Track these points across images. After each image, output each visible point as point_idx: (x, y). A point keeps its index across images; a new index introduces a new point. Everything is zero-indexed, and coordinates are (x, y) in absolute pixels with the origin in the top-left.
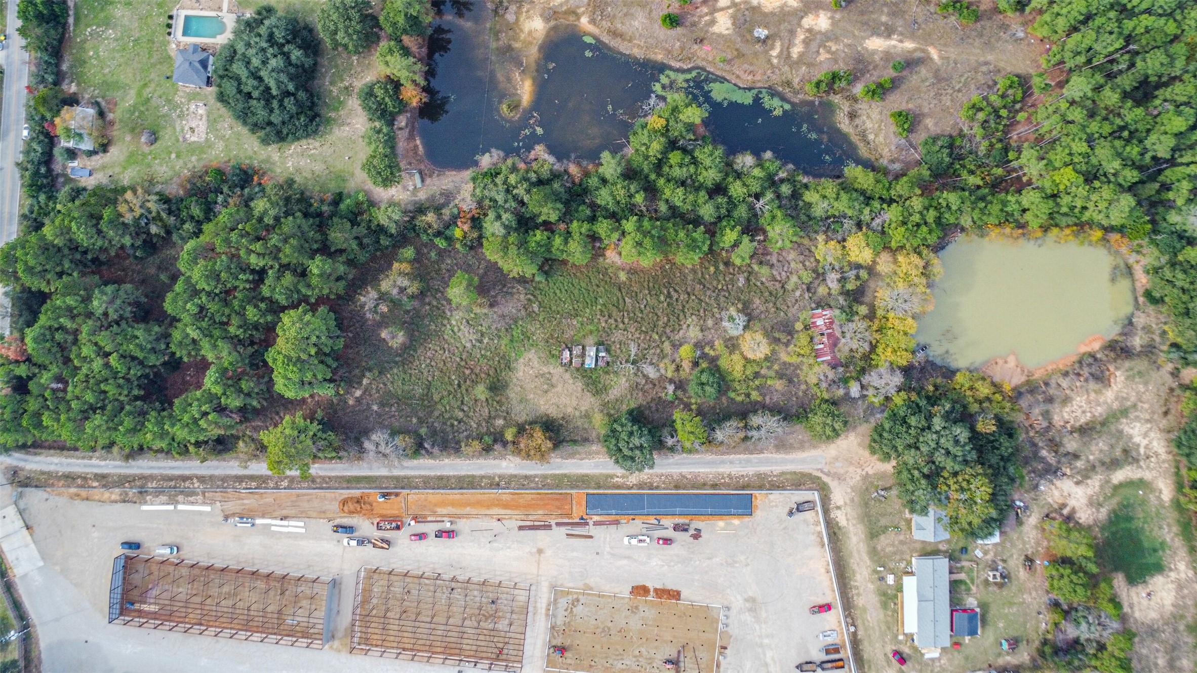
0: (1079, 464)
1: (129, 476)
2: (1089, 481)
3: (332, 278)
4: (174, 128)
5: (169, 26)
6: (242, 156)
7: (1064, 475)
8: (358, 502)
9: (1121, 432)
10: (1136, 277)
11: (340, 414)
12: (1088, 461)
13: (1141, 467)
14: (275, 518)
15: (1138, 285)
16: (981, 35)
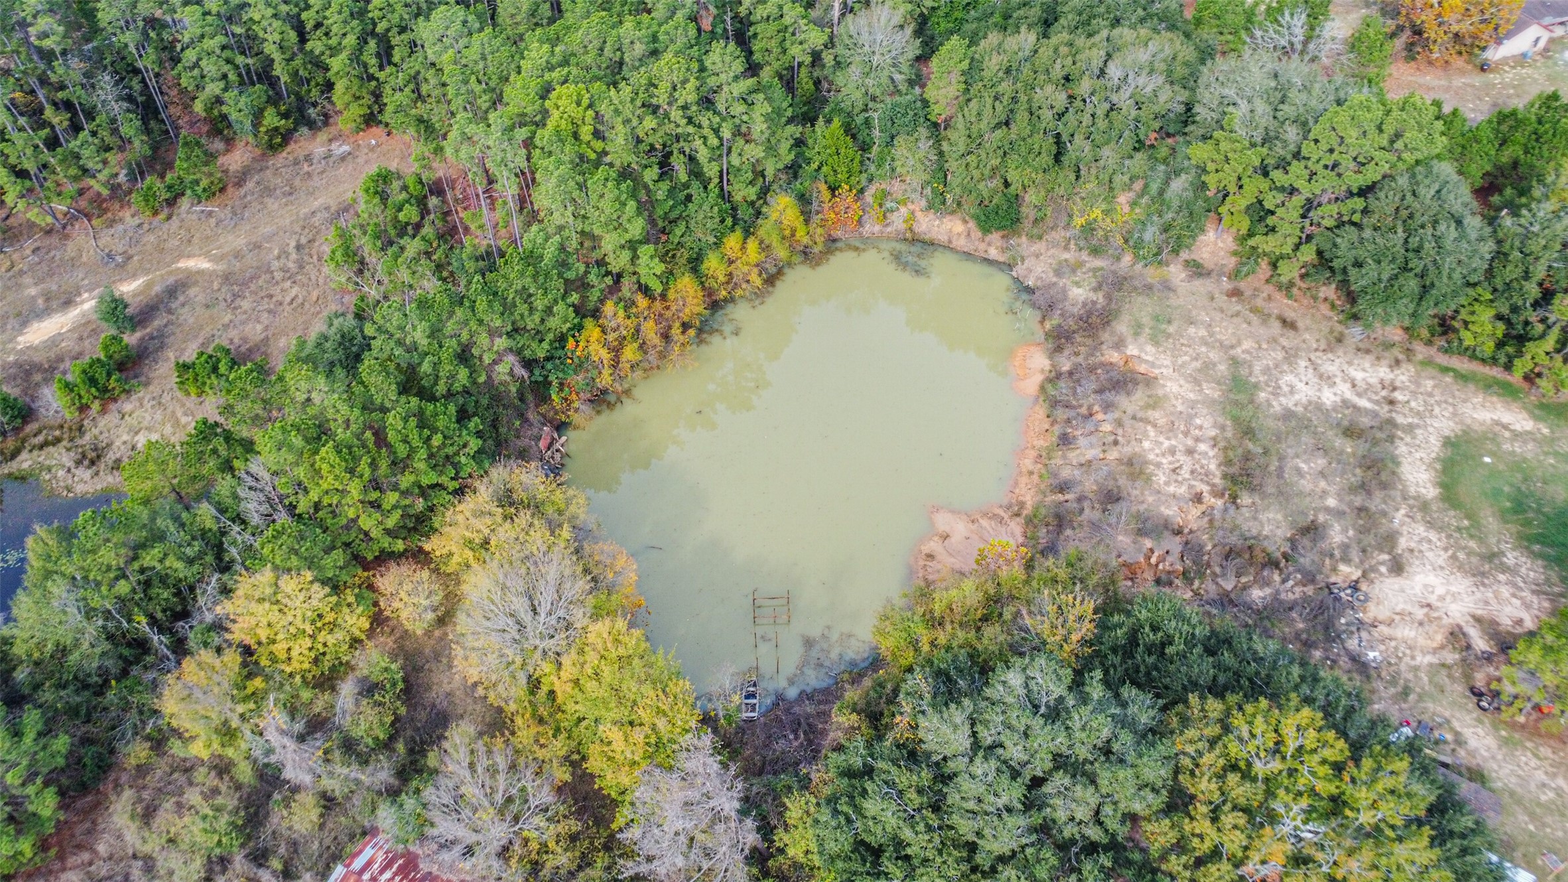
0: (1337, 535)
2: (1403, 543)
7: (1355, 587)
9: (1288, 415)
10: (943, 238)
12: (1339, 514)
13: (1410, 428)
15: (961, 243)
16: (268, 191)
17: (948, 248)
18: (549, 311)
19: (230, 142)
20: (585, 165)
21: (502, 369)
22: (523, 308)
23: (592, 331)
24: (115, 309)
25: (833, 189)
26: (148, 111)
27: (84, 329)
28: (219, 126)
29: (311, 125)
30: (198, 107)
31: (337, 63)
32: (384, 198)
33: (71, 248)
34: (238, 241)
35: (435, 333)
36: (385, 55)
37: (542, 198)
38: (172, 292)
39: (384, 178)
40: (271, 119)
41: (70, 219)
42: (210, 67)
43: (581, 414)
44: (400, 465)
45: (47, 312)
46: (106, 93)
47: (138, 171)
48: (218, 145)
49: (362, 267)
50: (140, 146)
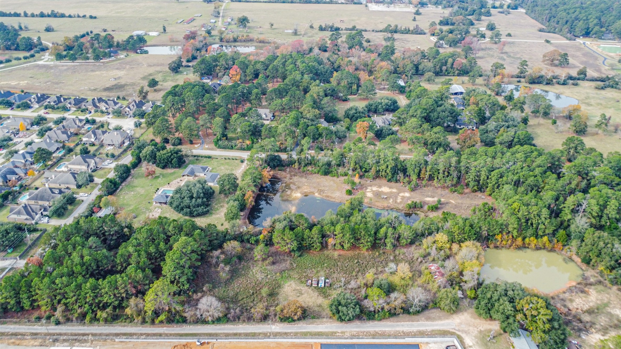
0: (597, 327)
12: (601, 325)
15: (578, 263)
16: (468, 197)
17: (576, 263)
18: (495, 229)
19: (467, 188)
20: (513, 214)
21: (484, 232)
22: (491, 226)
23: (500, 236)
24: (439, 201)
25: (558, 241)
26: (459, 178)
27: (434, 202)
28: (467, 185)
29: (481, 191)
30: (466, 181)
31: (490, 185)
32: (484, 206)
33: (437, 191)
34: (460, 201)
35: (478, 223)
36: (498, 187)
37: (503, 215)
38: (447, 203)
39: (487, 204)
40: (475, 188)
41: (439, 187)
42: (471, 177)
43: (492, 246)
44: (464, 233)
45: (430, 197)
46: (455, 174)
47: (452, 186)
48: (465, 187)
49: (475, 213)
50: (454, 182)
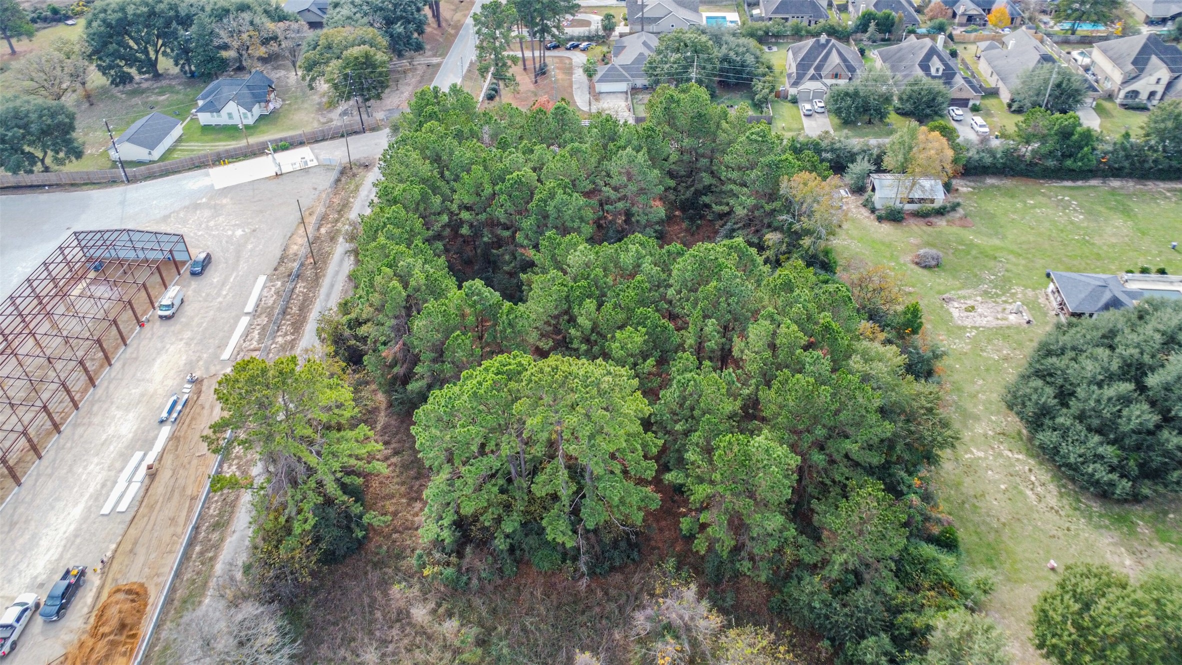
1: (325, 263)
3: (742, 504)
4: (960, 289)
5: (1144, 271)
6: (956, 377)
8: (123, 626)
11: (374, 576)
14: (161, 458)
